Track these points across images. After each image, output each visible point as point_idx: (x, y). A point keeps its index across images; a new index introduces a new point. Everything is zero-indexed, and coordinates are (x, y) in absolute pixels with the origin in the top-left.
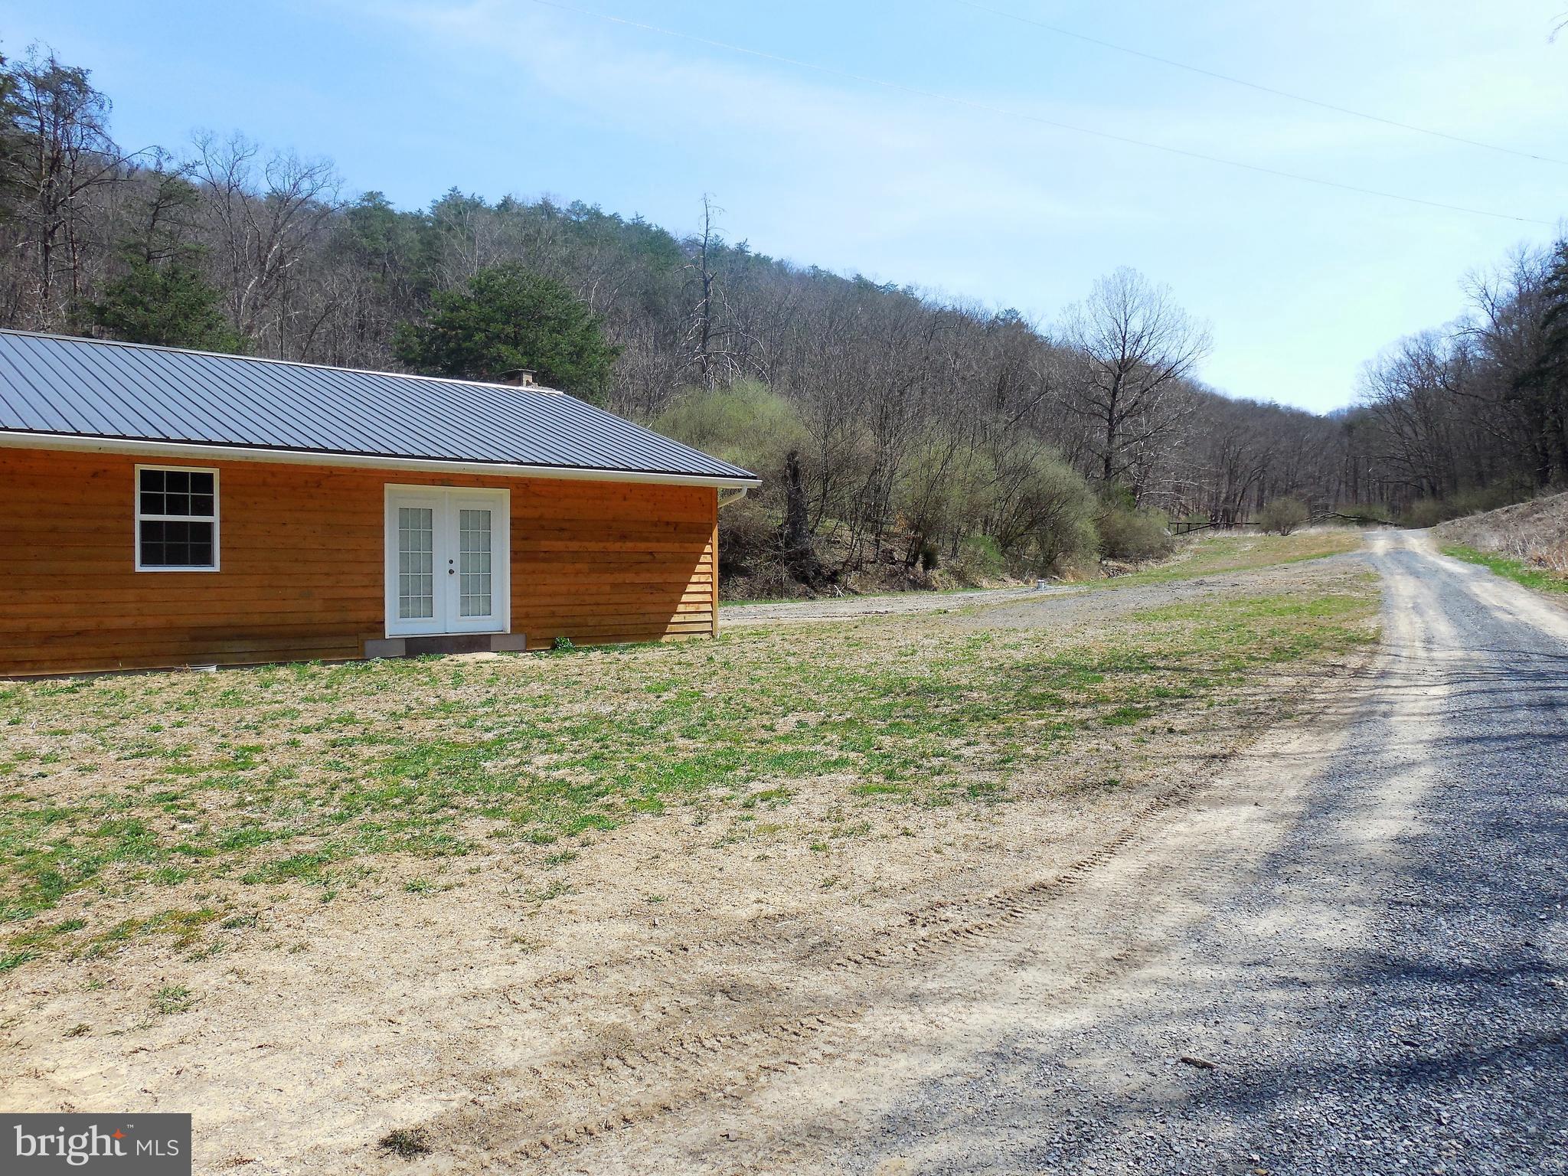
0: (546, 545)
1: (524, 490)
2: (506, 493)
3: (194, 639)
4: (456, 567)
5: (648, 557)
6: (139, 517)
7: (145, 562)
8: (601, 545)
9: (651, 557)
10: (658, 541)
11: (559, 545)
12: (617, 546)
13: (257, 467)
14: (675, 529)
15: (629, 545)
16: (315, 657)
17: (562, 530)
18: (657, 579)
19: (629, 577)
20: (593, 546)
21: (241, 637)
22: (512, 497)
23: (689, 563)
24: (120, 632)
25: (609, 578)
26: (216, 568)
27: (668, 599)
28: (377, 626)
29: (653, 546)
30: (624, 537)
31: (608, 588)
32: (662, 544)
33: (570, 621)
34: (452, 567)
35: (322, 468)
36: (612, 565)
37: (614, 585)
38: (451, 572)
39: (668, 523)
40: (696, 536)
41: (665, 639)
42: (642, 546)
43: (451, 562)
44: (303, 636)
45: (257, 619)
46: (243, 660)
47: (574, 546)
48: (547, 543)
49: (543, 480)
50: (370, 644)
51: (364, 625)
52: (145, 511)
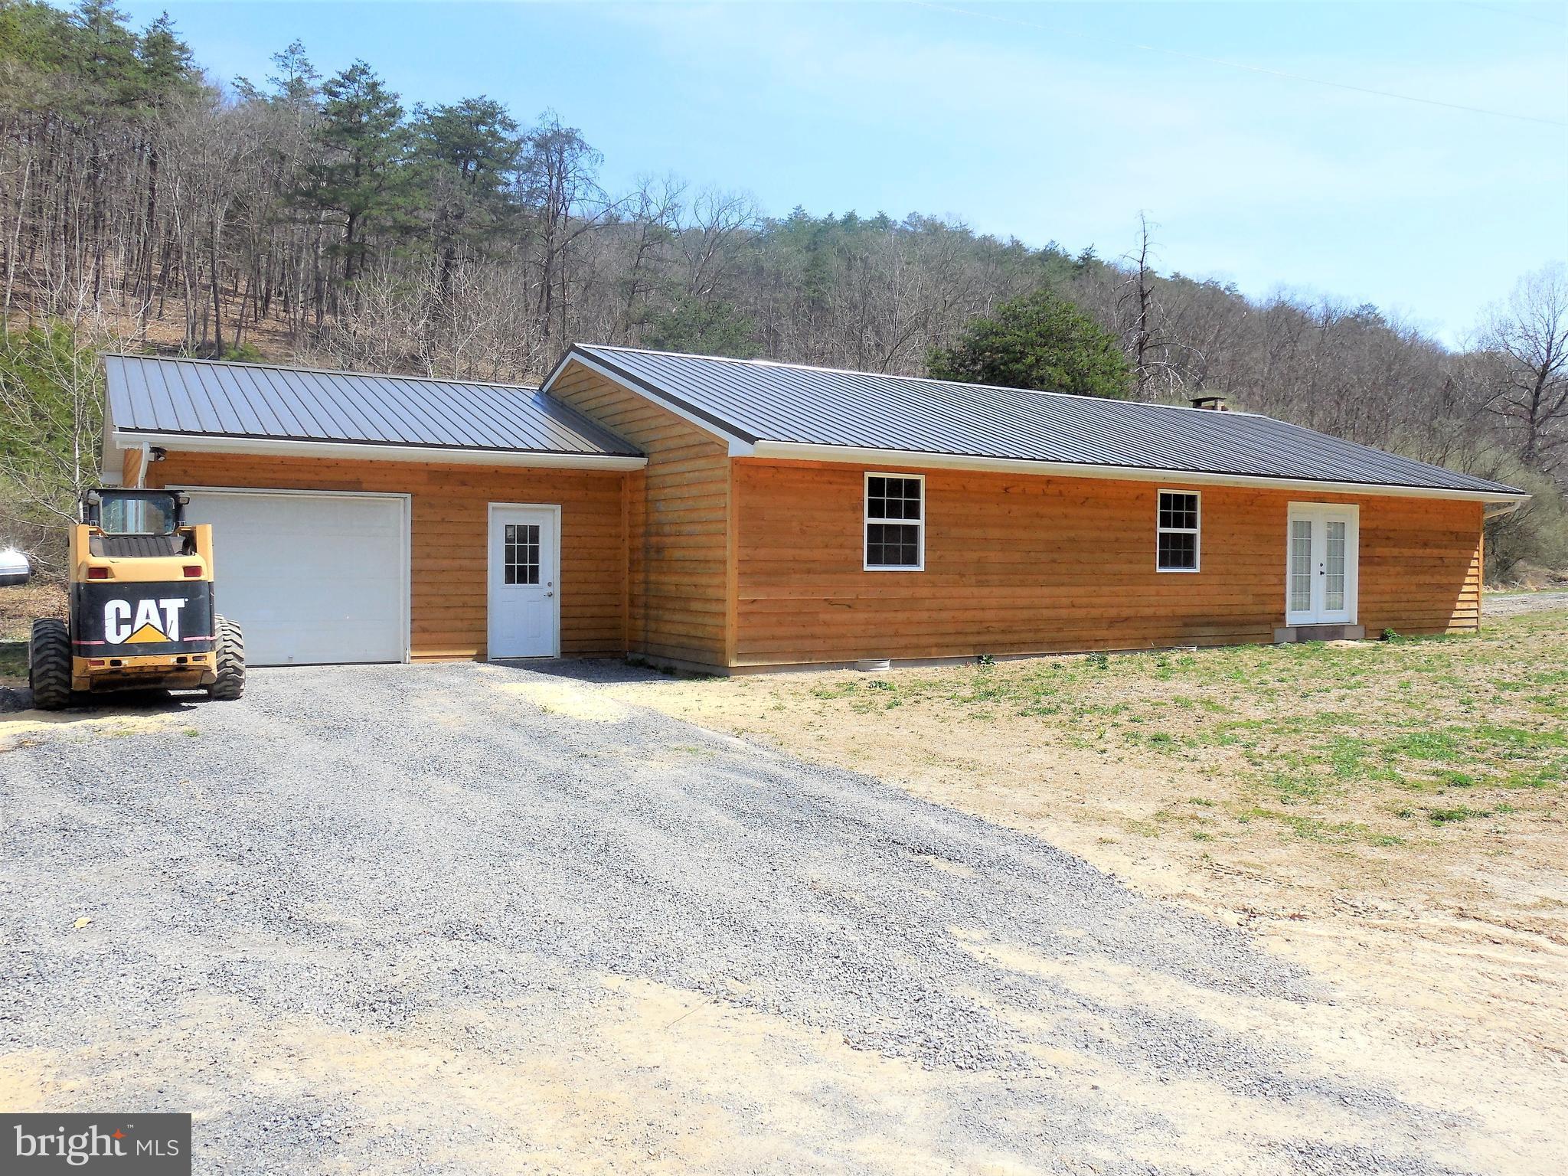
0: (1378, 551)
1: (1367, 504)
2: (1355, 509)
4: (1325, 569)
5: (1439, 562)
6: (1160, 531)
7: (1162, 564)
8: (1411, 551)
9: (1441, 562)
10: (1446, 548)
11: (1387, 551)
12: (1420, 552)
13: (1220, 490)
14: (1456, 538)
15: (1428, 551)
16: (1242, 641)
17: (1388, 538)
18: (1444, 581)
19: (1427, 579)
20: (1407, 552)
22: (1361, 511)
23: (1462, 567)
25: (1415, 579)
26: (1197, 570)
27: (1451, 598)
28: (1282, 615)
29: (1443, 552)
30: (1425, 545)
31: (1413, 588)
32: (1448, 551)
34: (1322, 569)
35: (1254, 490)
36: (1418, 568)
37: (1418, 585)
38: (1322, 573)
39: (1452, 533)
40: (1469, 543)
41: (1448, 631)
42: (1436, 552)
43: (1322, 565)
44: (1244, 624)
45: (1217, 611)
46: (1209, 642)
47: (1396, 552)
48: (1380, 549)
50: (1278, 632)
51: (1274, 616)
52: (1162, 526)
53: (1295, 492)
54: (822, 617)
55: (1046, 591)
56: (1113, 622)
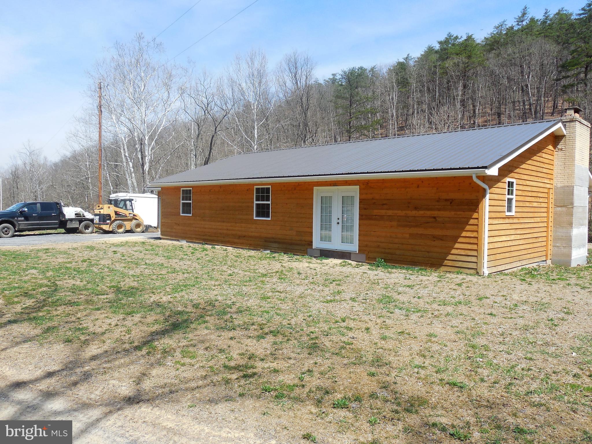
0: (376, 212)
1: (365, 186)
2: (356, 188)
3: (265, 241)
4: (340, 221)
6: (255, 202)
7: (257, 216)
8: (404, 212)
9: (434, 220)
10: (439, 210)
11: (383, 212)
12: (414, 213)
13: (280, 184)
14: (451, 203)
15: (421, 212)
16: (291, 252)
17: (384, 204)
18: (438, 233)
19: (420, 231)
20: (400, 213)
21: (275, 242)
22: (360, 190)
24: (251, 237)
25: (408, 230)
26: (270, 219)
27: (445, 245)
28: (310, 243)
29: (436, 213)
30: (416, 208)
31: (408, 236)
32: (442, 212)
33: (387, 251)
34: (339, 221)
35: (296, 183)
36: (410, 223)
37: (411, 235)
38: (338, 223)
39: (447, 200)
40: (466, 207)
42: (429, 213)
43: (338, 219)
44: (292, 244)
46: (276, 250)
47: (390, 212)
48: (376, 211)
49: (374, 180)
50: (309, 250)
51: (307, 242)
52: (256, 201)
53: (318, 182)
54: (175, 227)
55: (219, 224)
56: (240, 237)
